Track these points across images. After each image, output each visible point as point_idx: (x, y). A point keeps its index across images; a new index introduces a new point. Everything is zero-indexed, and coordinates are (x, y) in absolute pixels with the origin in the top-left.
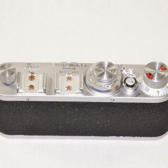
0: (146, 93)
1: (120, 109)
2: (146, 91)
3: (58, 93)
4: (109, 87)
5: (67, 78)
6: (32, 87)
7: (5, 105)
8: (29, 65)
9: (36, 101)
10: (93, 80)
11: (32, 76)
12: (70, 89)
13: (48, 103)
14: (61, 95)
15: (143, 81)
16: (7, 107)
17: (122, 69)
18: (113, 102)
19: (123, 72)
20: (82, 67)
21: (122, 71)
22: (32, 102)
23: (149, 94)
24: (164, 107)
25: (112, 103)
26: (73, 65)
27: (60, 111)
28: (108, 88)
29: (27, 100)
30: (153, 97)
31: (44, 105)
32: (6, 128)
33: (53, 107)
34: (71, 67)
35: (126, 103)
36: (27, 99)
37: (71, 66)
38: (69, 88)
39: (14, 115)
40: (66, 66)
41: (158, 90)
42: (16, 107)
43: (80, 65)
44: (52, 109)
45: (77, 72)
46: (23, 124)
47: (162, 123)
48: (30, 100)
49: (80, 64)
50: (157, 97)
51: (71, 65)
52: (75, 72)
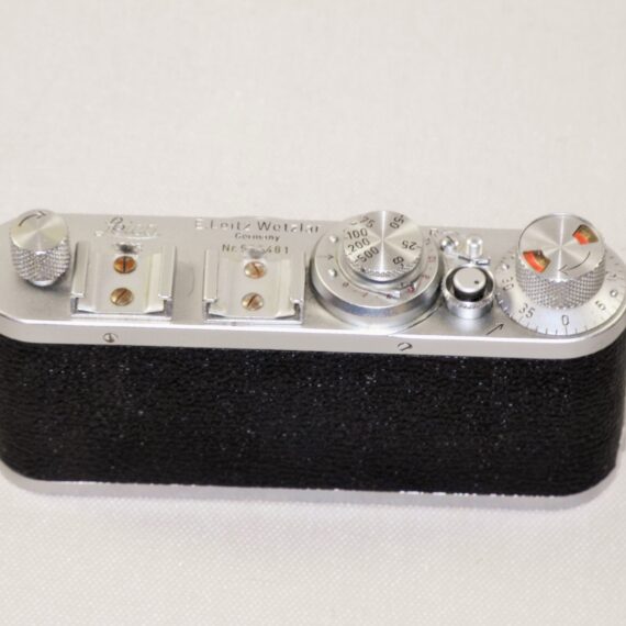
0: (524, 322)
1: (434, 381)
2: (524, 314)
3: (213, 316)
4: (394, 298)
5: (247, 267)
6: (123, 296)
7: (27, 359)
8: (118, 222)
9: (139, 347)
10: (339, 273)
11: (125, 258)
12: (257, 304)
13: (179, 353)
14: (224, 324)
15: (514, 282)
16: (36, 368)
17: (444, 243)
18: (409, 352)
19: (444, 253)
20: (303, 232)
21: (442, 248)
22: (124, 349)
23: (532, 327)
24: (588, 376)
25: (404, 356)
26: (272, 226)
27: (221, 387)
28: (388, 300)
29: (105, 343)
30: (545, 336)
31: (166, 360)
32: (31, 453)
33: (198, 371)
34: (264, 233)
35: (452, 357)
36: (107, 337)
37: (264, 228)
38: (253, 302)
39: (60, 401)
40: (247, 229)
41: (565, 311)
42: (68, 367)
43: (294, 226)
44: (195, 377)
45: (283, 250)
46: (91, 435)
47: (583, 440)
48: (117, 342)
49: (295, 222)
50: (562, 337)
51: (264, 225)
52: (278, 250)
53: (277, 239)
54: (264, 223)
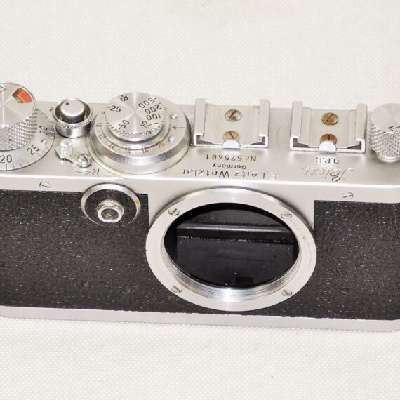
20: (194, 170)
26: (218, 174)
34: (224, 169)
37: (224, 173)
40: (237, 172)
43: (201, 174)
45: (210, 157)
49: (201, 177)
52: (214, 157)
53: (214, 165)
54: (224, 176)
